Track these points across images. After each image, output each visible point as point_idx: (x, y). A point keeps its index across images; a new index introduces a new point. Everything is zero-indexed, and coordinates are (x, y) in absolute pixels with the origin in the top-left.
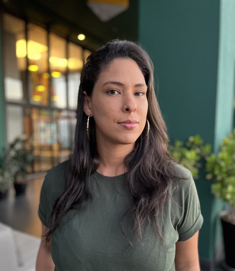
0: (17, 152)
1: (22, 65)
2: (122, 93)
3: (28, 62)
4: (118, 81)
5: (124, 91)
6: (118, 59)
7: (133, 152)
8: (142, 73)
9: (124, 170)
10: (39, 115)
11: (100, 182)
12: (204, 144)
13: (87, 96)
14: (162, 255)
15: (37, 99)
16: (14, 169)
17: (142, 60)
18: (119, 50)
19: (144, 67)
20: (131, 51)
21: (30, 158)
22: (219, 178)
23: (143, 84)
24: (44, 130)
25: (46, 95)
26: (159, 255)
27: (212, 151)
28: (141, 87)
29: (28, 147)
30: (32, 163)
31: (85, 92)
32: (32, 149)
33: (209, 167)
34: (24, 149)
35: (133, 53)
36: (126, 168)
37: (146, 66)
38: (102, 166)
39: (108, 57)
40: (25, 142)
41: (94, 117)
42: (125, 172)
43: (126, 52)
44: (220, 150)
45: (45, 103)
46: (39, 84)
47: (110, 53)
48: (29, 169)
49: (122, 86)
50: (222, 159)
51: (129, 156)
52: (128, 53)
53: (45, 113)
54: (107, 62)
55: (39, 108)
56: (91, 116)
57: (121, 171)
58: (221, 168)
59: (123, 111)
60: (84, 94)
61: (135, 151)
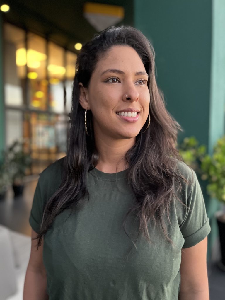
0: (16, 155)
1: (22, 73)
2: (122, 82)
3: (28, 70)
4: (117, 69)
5: (124, 80)
6: (116, 46)
7: (134, 147)
8: (142, 61)
9: (125, 167)
10: (38, 119)
11: (98, 179)
12: (199, 145)
13: (84, 88)
14: (168, 260)
15: (36, 105)
16: (13, 171)
17: (141, 47)
18: (117, 37)
19: (144, 54)
20: (129, 38)
21: (28, 160)
22: (214, 178)
23: (143, 72)
24: (43, 134)
25: (44, 101)
26: (165, 260)
27: (207, 152)
28: (142, 75)
29: (26, 150)
30: (30, 165)
31: (81, 84)
32: (31, 152)
33: (204, 167)
34: (22, 153)
35: (131, 40)
36: (127, 165)
37: (145, 54)
38: (101, 162)
39: (105, 45)
40: (23, 145)
41: (92, 110)
42: (127, 169)
43: (124, 39)
44: (215, 151)
45: (43, 108)
46: (38, 90)
47: (108, 40)
48: (27, 171)
49: (122, 74)
50: (218, 160)
51: (130, 151)
52: (127, 39)
53: (43, 118)
54: (105, 50)
55: (38, 112)
56: (89, 109)
57: (122, 167)
58: (216, 169)
59: (123, 101)
60: (80, 86)
61: (137, 146)
